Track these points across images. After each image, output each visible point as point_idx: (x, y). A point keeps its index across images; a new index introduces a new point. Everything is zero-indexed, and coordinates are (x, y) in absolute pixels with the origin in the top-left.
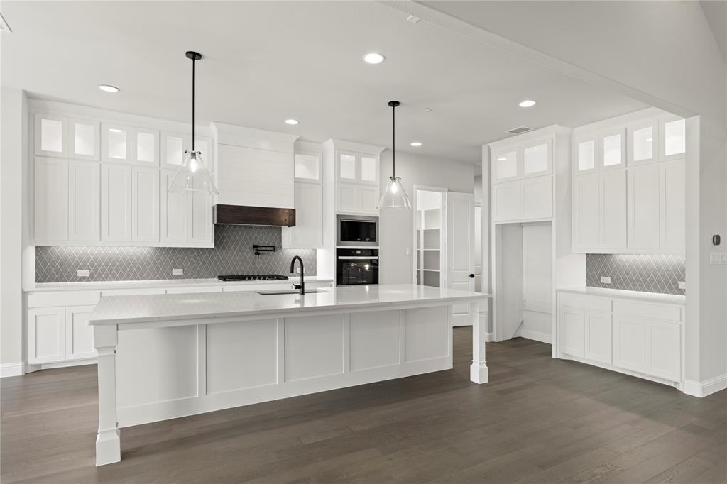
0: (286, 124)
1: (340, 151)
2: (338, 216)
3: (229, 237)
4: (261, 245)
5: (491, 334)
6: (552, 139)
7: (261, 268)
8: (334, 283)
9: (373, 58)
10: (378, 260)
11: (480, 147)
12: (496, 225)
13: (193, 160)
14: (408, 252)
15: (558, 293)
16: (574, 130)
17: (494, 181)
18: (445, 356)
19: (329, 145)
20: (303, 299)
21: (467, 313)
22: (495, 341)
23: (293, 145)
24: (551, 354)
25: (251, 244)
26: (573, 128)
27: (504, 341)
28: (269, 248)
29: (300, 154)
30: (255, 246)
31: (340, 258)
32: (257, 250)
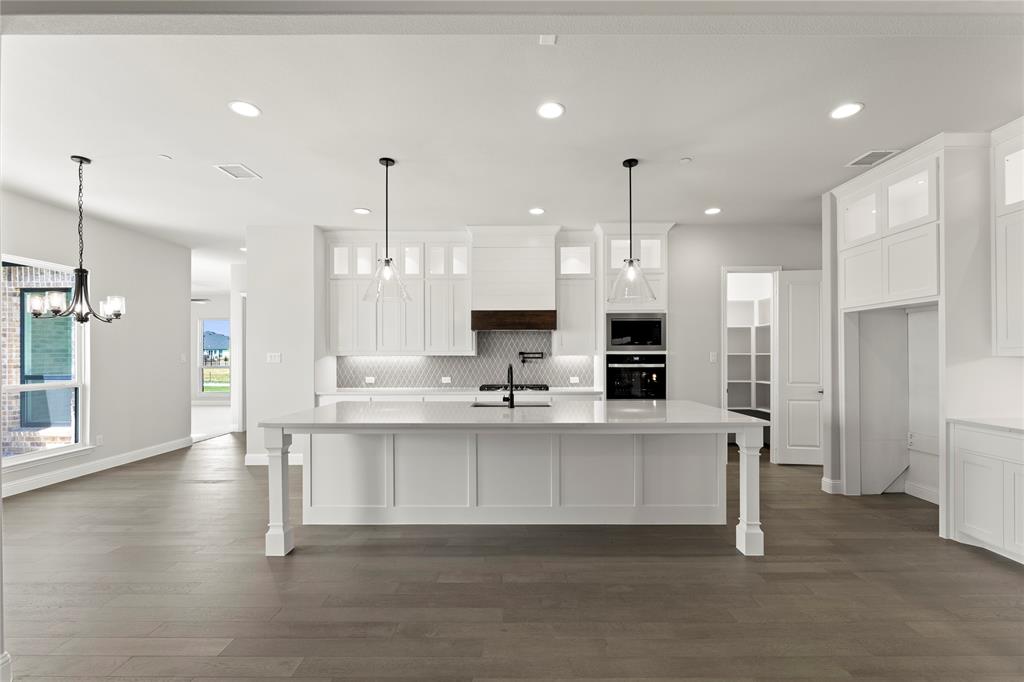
0: (531, 215)
1: (610, 236)
2: (608, 315)
3: (495, 344)
4: (528, 351)
5: (838, 482)
6: (938, 159)
7: (528, 377)
8: (604, 396)
9: (550, 110)
10: (664, 369)
11: (818, 199)
12: (846, 314)
13: (387, 267)
14: (712, 357)
15: (952, 425)
16: (994, 134)
17: (841, 246)
18: (714, 505)
19: (598, 230)
20: (512, 413)
21: (816, 446)
22: (845, 494)
23: (553, 238)
24: (936, 529)
25: (518, 351)
26: (990, 131)
27: (862, 496)
28: (537, 356)
29: (566, 246)
30: (521, 353)
31: (610, 365)
32: (524, 357)
